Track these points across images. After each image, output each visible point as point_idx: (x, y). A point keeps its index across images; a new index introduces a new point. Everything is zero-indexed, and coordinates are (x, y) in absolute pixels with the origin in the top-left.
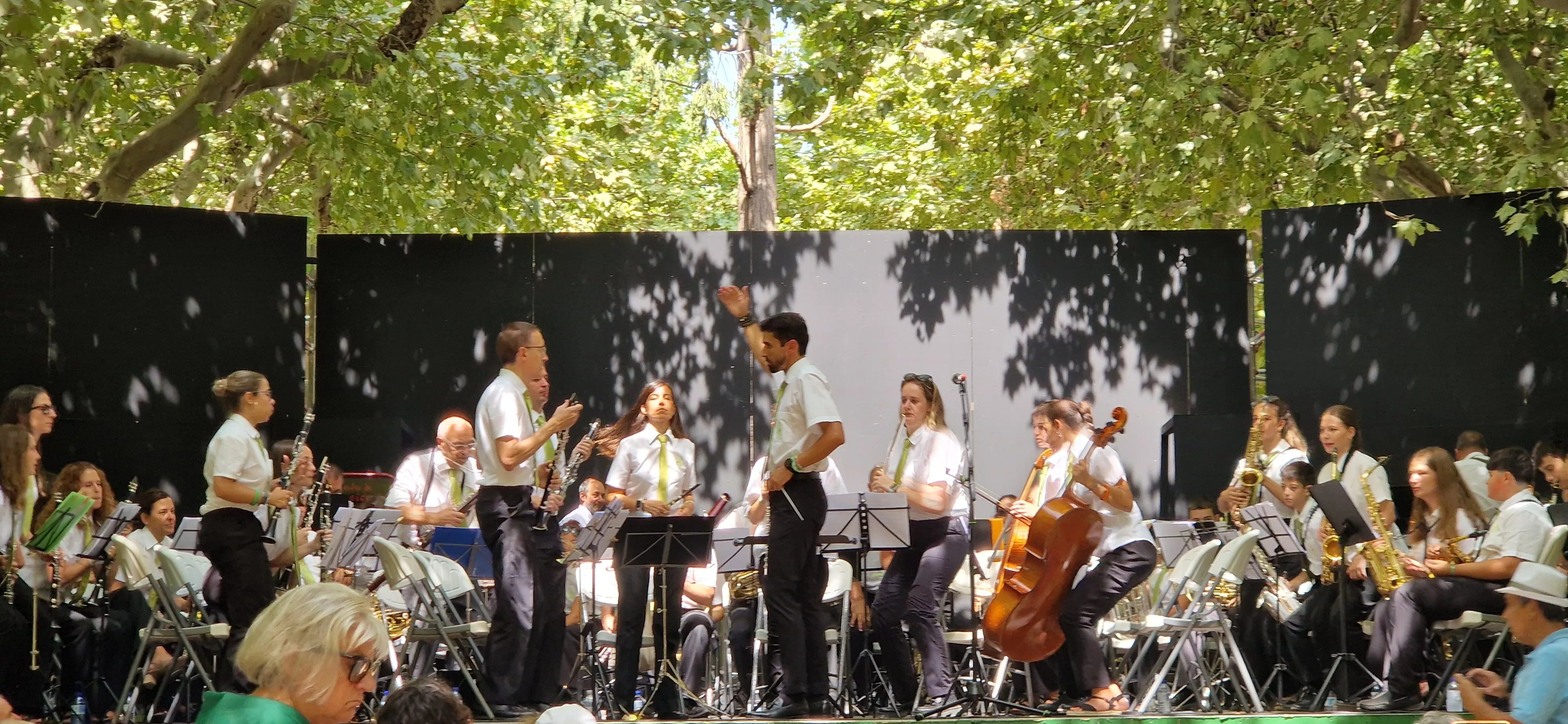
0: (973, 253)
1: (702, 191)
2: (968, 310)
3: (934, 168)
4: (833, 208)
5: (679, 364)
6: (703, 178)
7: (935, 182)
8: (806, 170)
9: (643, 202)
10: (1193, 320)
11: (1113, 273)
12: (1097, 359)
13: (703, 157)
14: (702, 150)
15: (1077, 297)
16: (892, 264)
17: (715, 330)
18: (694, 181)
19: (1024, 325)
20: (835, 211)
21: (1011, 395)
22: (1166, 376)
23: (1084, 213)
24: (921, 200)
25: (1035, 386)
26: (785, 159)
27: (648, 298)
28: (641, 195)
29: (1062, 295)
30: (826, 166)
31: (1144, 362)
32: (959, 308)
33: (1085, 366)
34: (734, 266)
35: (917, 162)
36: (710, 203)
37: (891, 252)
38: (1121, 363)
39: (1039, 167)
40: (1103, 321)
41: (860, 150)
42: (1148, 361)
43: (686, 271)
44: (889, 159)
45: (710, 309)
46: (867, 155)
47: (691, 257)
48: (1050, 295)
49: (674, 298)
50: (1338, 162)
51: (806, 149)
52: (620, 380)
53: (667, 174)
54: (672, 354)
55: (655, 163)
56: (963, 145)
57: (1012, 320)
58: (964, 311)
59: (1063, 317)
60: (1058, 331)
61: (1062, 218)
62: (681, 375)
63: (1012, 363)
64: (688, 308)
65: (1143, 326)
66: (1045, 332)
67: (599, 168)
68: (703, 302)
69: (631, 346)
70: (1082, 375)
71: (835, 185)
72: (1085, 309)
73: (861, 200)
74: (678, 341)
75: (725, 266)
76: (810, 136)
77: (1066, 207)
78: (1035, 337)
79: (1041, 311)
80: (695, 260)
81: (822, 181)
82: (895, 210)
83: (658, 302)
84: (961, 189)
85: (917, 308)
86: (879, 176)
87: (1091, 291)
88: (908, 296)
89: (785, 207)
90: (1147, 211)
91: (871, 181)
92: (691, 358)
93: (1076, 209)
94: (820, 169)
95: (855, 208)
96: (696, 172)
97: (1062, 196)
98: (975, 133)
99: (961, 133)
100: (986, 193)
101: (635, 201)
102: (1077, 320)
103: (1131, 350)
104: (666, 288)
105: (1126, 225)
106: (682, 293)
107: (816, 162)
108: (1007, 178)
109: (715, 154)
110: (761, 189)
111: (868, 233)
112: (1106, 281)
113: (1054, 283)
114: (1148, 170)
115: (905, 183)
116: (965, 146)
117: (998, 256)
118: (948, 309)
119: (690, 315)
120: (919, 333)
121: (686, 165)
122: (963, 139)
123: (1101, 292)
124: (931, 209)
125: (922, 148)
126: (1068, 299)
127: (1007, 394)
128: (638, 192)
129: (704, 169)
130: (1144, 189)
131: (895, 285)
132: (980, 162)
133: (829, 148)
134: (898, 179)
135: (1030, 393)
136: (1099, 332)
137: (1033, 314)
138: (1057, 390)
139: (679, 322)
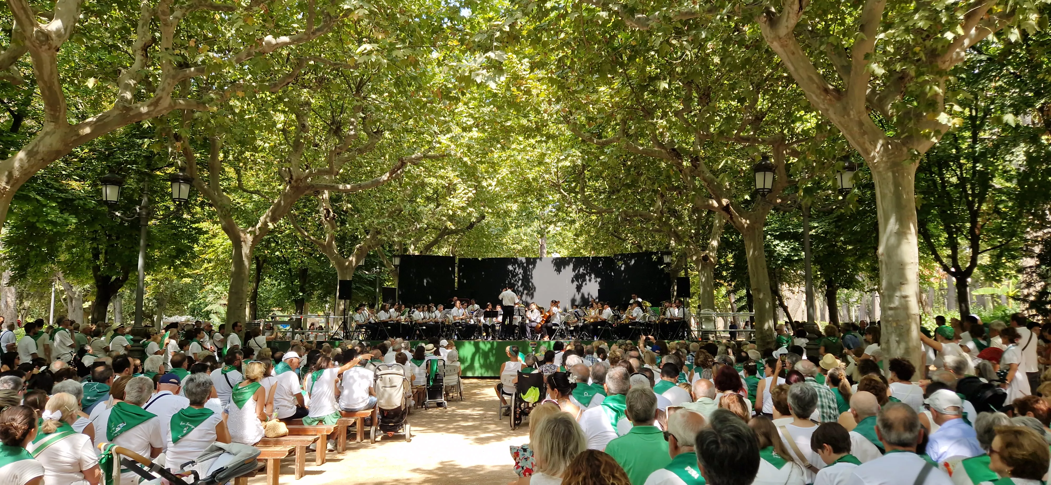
0: (566, 260)
2: (565, 269)
10: (604, 270)
12: (587, 278)
17: (523, 273)
19: (574, 272)
22: (599, 280)
27: (512, 267)
29: (581, 267)
31: (595, 277)
34: (526, 262)
36: (522, 254)
38: (591, 278)
43: (519, 263)
49: (516, 267)
57: (572, 271)
59: (581, 270)
60: (580, 273)
63: (573, 278)
64: (519, 269)
65: (595, 272)
68: (521, 268)
69: (509, 275)
70: (585, 280)
72: (585, 269)
74: (517, 274)
75: (524, 262)
78: (577, 273)
79: (578, 269)
80: (520, 261)
85: (557, 270)
87: (586, 266)
88: (555, 268)
102: (584, 271)
103: (593, 276)
105: (591, 256)
106: (518, 267)
112: (589, 264)
117: (570, 261)
118: (562, 269)
120: (557, 273)
123: (588, 267)
127: (572, 283)
131: (553, 266)
135: (576, 283)
136: (587, 273)
137: (576, 270)
138: (580, 282)
139: (517, 271)
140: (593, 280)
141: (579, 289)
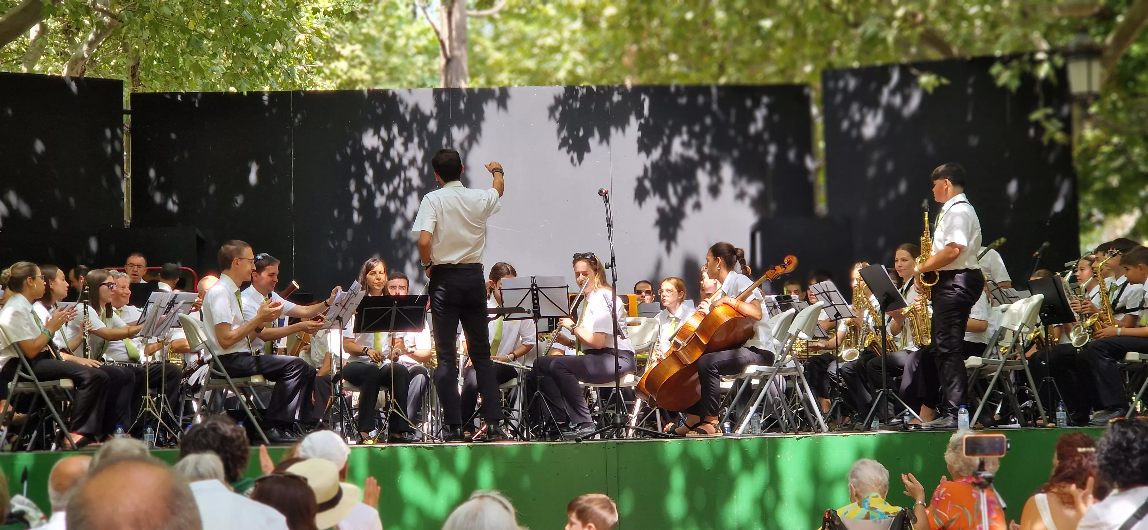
0: (611, 101)
1: (414, 60)
2: (608, 143)
3: (582, 41)
4: (509, 71)
5: (399, 185)
6: (414, 50)
7: (583, 51)
8: (489, 43)
9: (371, 68)
10: (773, 149)
11: (713, 115)
12: (703, 178)
13: (414, 35)
14: (413, 30)
15: (687, 132)
16: (552, 110)
17: (424, 160)
18: (408, 52)
19: (648, 153)
20: (511, 73)
21: (640, 204)
22: (753, 190)
23: (692, 74)
24: (573, 64)
25: (658, 198)
26: (473, 36)
27: (376, 137)
28: (369, 63)
29: (676, 131)
30: (504, 40)
31: (737, 179)
32: (601, 141)
33: (694, 183)
34: (437, 114)
35: (569, 37)
36: (419, 68)
37: (552, 101)
38: (720, 180)
39: (658, 40)
40: (706, 150)
41: (528, 29)
42: (740, 179)
43: (403, 116)
44: (549, 35)
45: (421, 145)
46: (532, 32)
47: (406, 107)
48: (667, 131)
49: (394, 137)
50: (876, 34)
51: (488, 29)
52: (356, 197)
53: (388, 48)
54: (394, 178)
55: (380, 39)
56: (602, 25)
57: (640, 150)
58: (605, 143)
59: (677, 147)
60: (673, 157)
61: (675, 76)
62: (401, 192)
63: (640, 181)
64: (405, 145)
65: (736, 153)
66: (664, 158)
67: (339, 43)
68: (416, 140)
69: (364, 173)
70: (692, 189)
71: (510, 54)
72: (693, 142)
73: (529, 65)
74: (398, 168)
75: (432, 113)
76: (491, 19)
77: (678, 69)
78: (657, 162)
79: (661, 143)
80: (409, 109)
81: (500, 51)
82: (554, 71)
83: (383, 141)
84: (601, 56)
85: (571, 141)
86: (542, 47)
87: (697, 128)
88: (564, 133)
89: (474, 71)
90: (737, 70)
91: (536, 51)
92: (408, 180)
93: (686, 70)
94: (499, 43)
95: (524, 70)
96: (409, 46)
97: (675, 60)
98: (611, 15)
99: (601, 16)
100: (619, 59)
101: (365, 68)
102: (688, 149)
103: (727, 172)
104: (389, 130)
105: (723, 81)
106: (400, 134)
107: (496, 37)
108: (634, 47)
109: (423, 33)
110: (457, 57)
111: (533, 88)
112: (708, 121)
113: (670, 123)
114: (738, 41)
115: (560, 52)
116: (604, 26)
117: (629, 104)
118: (593, 142)
119: (406, 149)
120: (572, 160)
121: (401, 42)
122: (603, 20)
123: (705, 129)
124: (580, 70)
125: (573, 27)
126: (681, 134)
127: (637, 203)
128: (367, 61)
129: (415, 43)
130: (735, 54)
131: (554, 126)
132: (615, 37)
133: (505, 28)
134: (555, 50)
135: (654, 202)
136: (703, 158)
137: (655, 145)
138: (674, 200)
139: (398, 154)
140: (728, 190)
141: (671, 230)
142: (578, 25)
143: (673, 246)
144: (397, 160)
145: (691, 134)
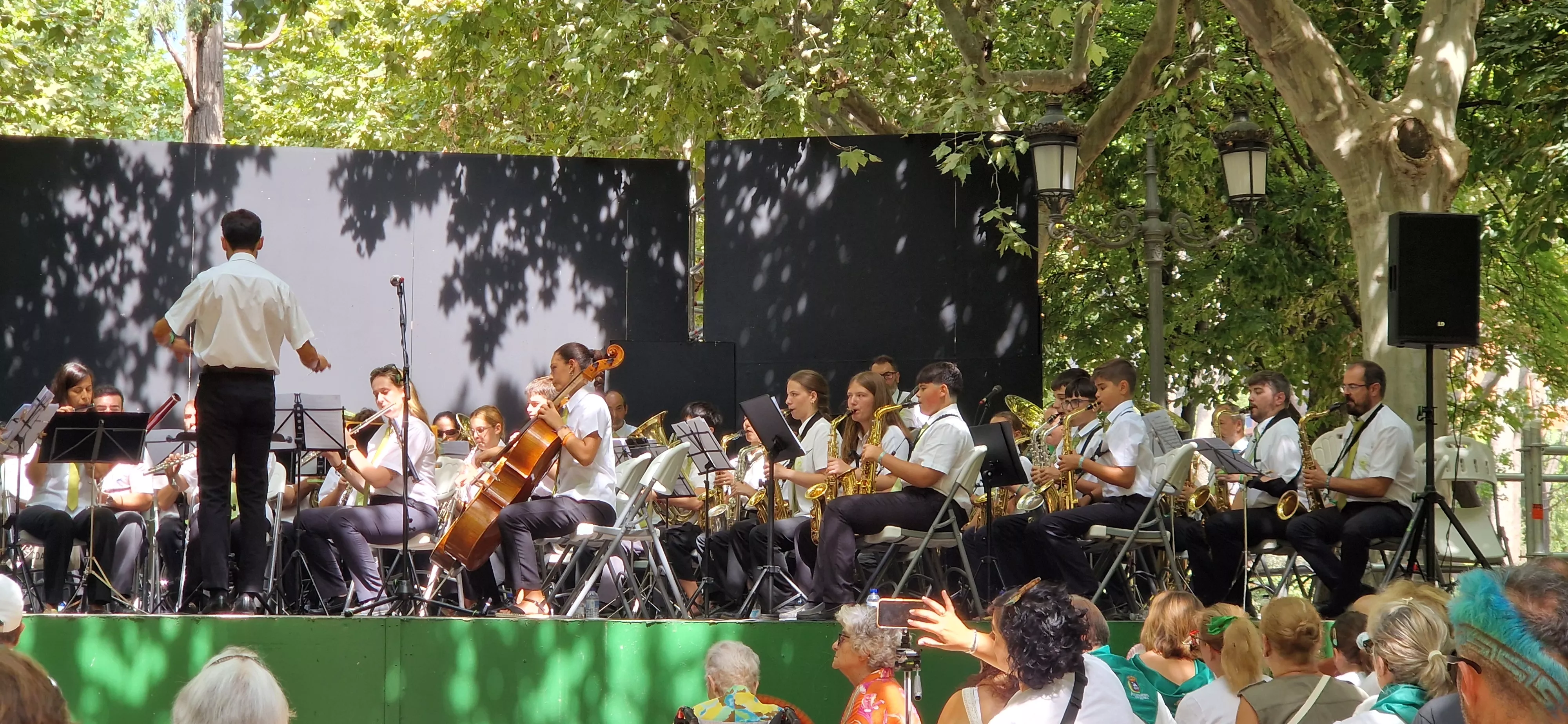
0: (415, 168)
1: (147, 109)
2: (408, 224)
3: (383, 95)
4: (280, 132)
5: (113, 268)
6: (148, 96)
7: (384, 110)
8: (254, 92)
9: (85, 116)
10: (630, 243)
11: (553, 197)
12: (533, 280)
13: (149, 74)
14: (148, 67)
15: (515, 217)
16: (334, 175)
17: (151, 236)
18: (139, 97)
19: (462, 242)
20: (283, 136)
21: (447, 312)
22: (598, 298)
23: (530, 144)
24: (369, 126)
25: (470, 304)
26: (233, 81)
27: (84, 201)
28: (82, 109)
29: (500, 214)
30: (275, 90)
31: (578, 282)
32: (398, 222)
33: (520, 286)
34: (173, 174)
35: (367, 89)
36: (154, 121)
37: (334, 163)
38: (555, 283)
39: (488, 97)
40: (539, 241)
41: (310, 74)
42: (582, 283)
43: (122, 173)
44: (338, 84)
45: (148, 215)
46: (317, 78)
47: (128, 160)
48: (488, 214)
49: (110, 202)
50: (783, 96)
51: (255, 74)
52: (50, 281)
53: (111, 89)
54: (108, 258)
55: (99, 76)
56: (413, 73)
57: (450, 240)
58: (403, 225)
59: (500, 237)
60: (495, 250)
62: (115, 279)
63: (448, 281)
64: (125, 213)
65: (579, 247)
66: (482, 251)
67: (39, 77)
68: (141, 208)
69: (65, 249)
70: (517, 294)
71: (283, 109)
72: (523, 230)
73: (310, 124)
74: (113, 245)
75: (165, 172)
76: (260, 58)
77: (512, 138)
78: (472, 254)
79: (479, 229)
80: (133, 163)
81: (271, 104)
82: (343, 136)
83: (93, 206)
84: (408, 117)
85: (358, 224)
86: (328, 101)
87: (528, 212)
88: (350, 211)
89: (232, 129)
90: (593, 138)
91: (320, 105)
92: (126, 263)
93: (524, 140)
94: (269, 93)
95: (302, 132)
96: (142, 89)
97: (509, 126)
98: (424, 59)
99: (412, 60)
100: (434, 122)
101: (76, 115)
102: (514, 240)
103: (566, 271)
104: (102, 191)
105: (569, 153)
106: (119, 198)
107: (266, 85)
108: (454, 107)
109: (161, 73)
110: (207, 105)
111: (314, 150)
112: (544, 202)
113: (493, 203)
114: (597, 100)
115: (353, 108)
116: (414, 74)
117: (440, 174)
118: (389, 224)
119: (126, 220)
120: (359, 249)
121: (131, 82)
122: (413, 67)
123: (539, 213)
124: (378, 135)
125: (372, 74)
126: (506, 219)
127: (442, 310)
128: (80, 105)
129: (150, 86)
131: (336, 197)
132: (430, 91)
133: (277, 73)
134: (346, 106)
135: (465, 310)
136: (535, 252)
137: (471, 231)
138: (492, 308)
139: (115, 226)
140: (565, 297)
141: (487, 347)
142: (380, 72)
143: (488, 369)
144: (112, 234)
145: (519, 217)
